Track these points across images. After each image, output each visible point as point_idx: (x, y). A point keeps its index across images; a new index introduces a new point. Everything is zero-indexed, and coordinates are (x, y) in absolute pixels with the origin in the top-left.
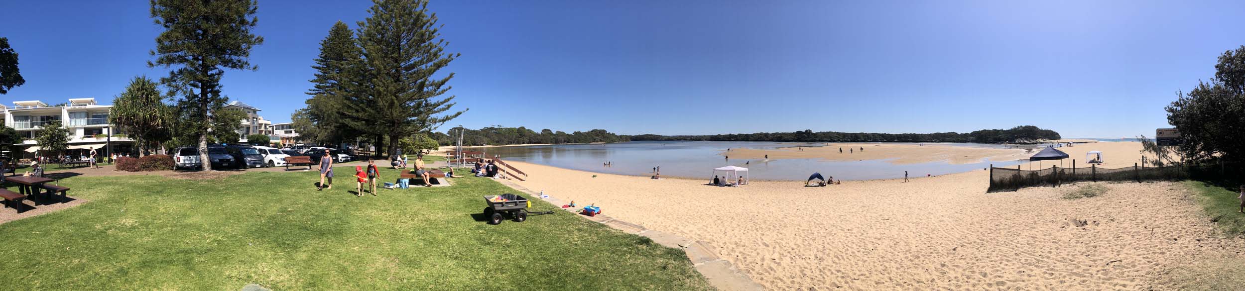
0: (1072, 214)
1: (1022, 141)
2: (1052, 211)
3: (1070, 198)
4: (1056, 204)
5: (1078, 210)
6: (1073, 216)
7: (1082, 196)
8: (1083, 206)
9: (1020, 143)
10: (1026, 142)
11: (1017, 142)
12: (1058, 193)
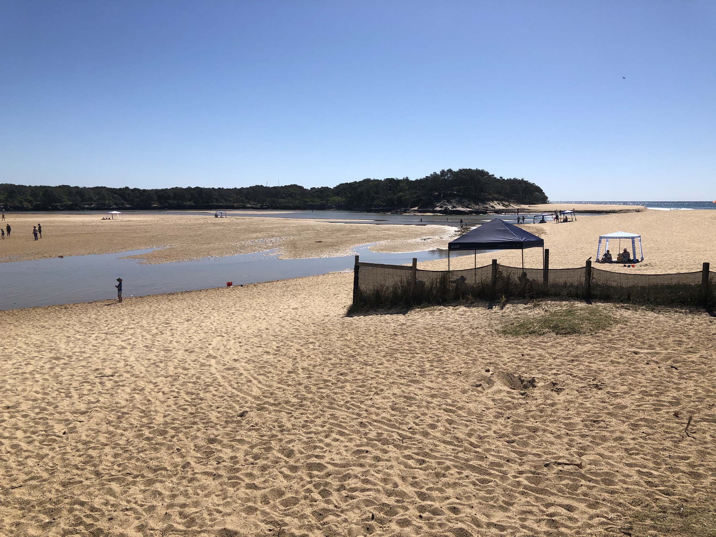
0: (509, 364)
1: (450, 207)
2: (467, 354)
3: (516, 333)
4: (481, 343)
5: (527, 357)
6: (510, 368)
7: (547, 330)
8: (540, 351)
9: (446, 212)
10: (460, 209)
11: (438, 209)
12: (493, 322)
